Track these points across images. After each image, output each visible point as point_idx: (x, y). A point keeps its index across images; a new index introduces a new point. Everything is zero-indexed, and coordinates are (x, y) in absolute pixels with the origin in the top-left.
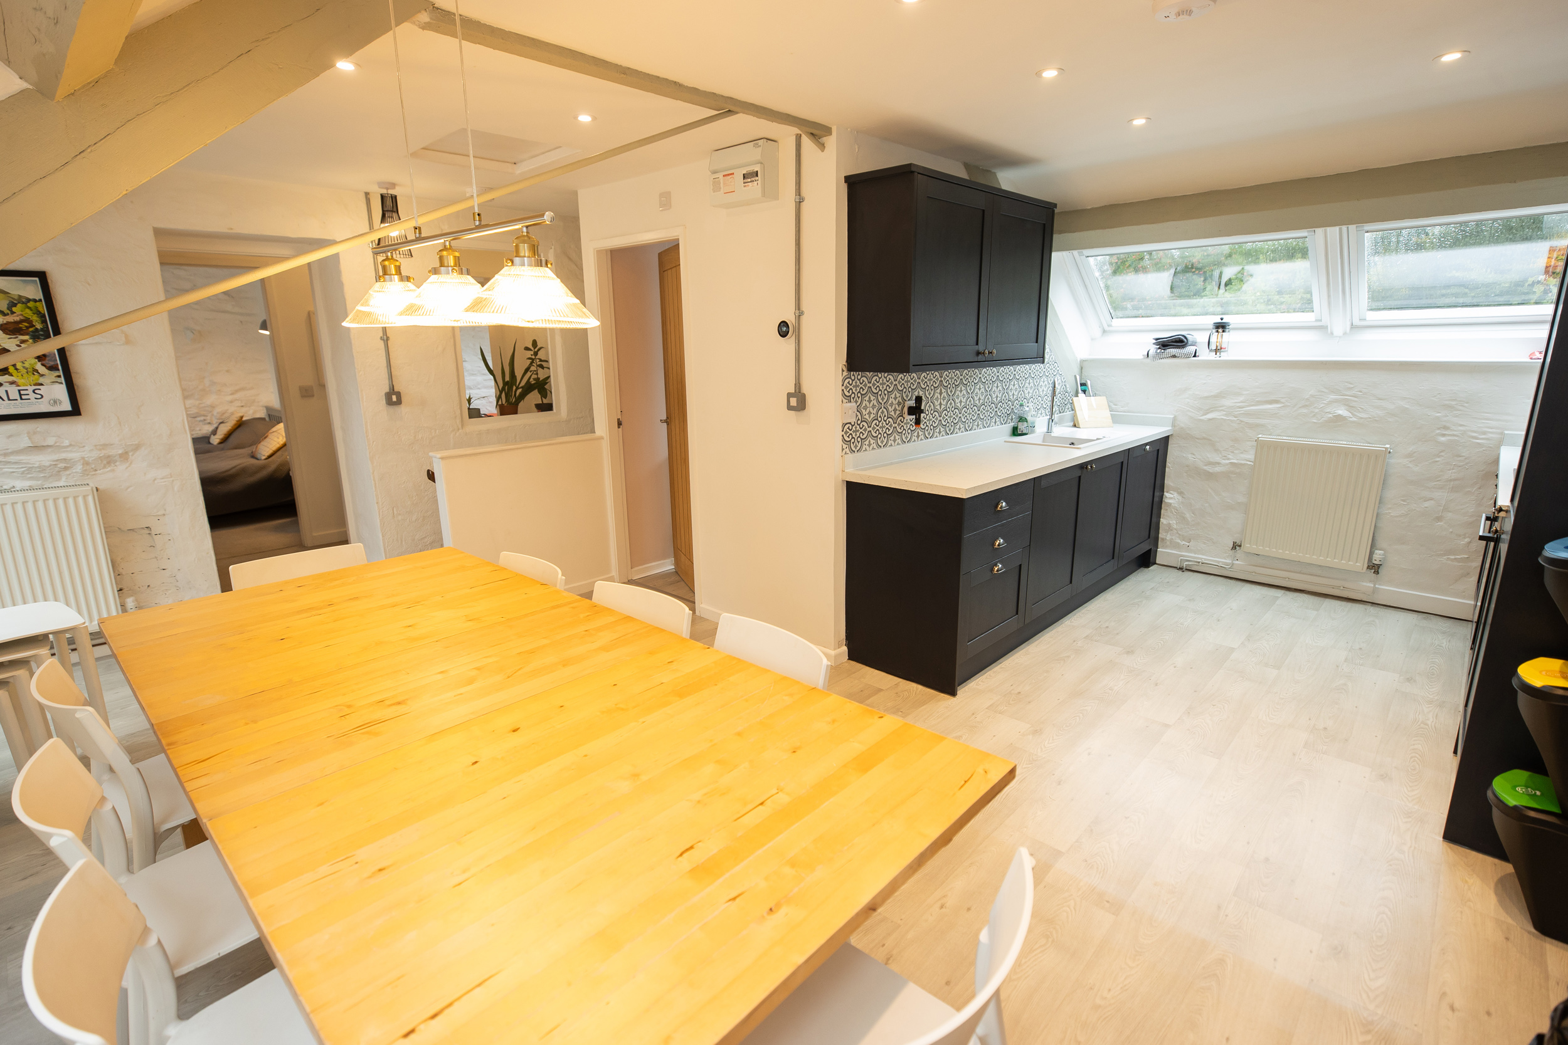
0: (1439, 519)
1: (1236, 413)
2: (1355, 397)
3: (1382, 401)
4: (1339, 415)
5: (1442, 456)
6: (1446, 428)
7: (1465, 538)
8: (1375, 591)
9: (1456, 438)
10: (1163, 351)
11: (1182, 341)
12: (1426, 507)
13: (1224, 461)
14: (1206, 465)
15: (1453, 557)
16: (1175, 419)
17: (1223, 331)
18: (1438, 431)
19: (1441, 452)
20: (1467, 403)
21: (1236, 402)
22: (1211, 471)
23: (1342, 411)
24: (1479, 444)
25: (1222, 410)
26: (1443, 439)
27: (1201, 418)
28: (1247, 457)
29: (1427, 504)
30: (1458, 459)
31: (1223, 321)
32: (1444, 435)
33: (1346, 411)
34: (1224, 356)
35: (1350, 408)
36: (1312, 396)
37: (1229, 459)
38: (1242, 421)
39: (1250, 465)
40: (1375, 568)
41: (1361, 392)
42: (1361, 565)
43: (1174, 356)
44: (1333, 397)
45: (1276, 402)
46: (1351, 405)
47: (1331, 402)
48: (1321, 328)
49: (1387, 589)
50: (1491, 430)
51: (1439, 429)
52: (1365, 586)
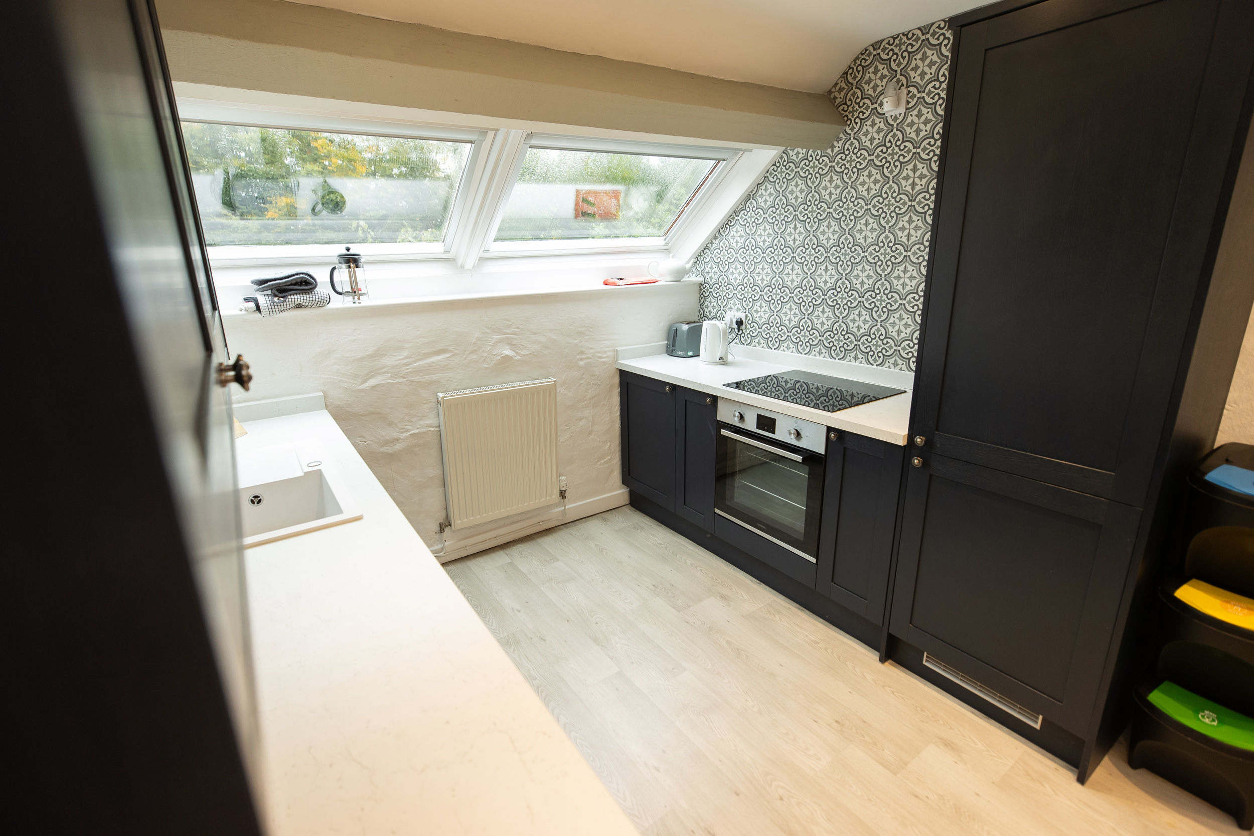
0: (590, 433)
1: (404, 373)
2: (515, 335)
3: (536, 335)
4: (507, 356)
5: (584, 378)
6: (582, 353)
7: (607, 443)
8: (564, 512)
9: (590, 360)
10: (282, 299)
11: (307, 283)
12: (581, 426)
13: (402, 435)
14: (382, 446)
15: (603, 461)
16: (325, 396)
17: (357, 267)
18: (578, 357)
19: (582, 375)
20: (592, 328)
21: (400, 359)
22: (390, 452)
23: (508, 352)
24: (604, 362)
25: (385, 372)
26: (582, 363)
27: (360, 387)
28: (428, 422)
29: (581, 423)
30: (594, 378)
31: (351, 252)
32: (582, 359)
33: (510, 351)
34: (365, 302)
35: (513, 346)
36: (478, 339)
37: (408, 431)
38: (412, 381)
39: (433, 431)
40: (562, 494)
41: (518, 328)
42: (556, 496)
43: (299, 306)
44: (496, 337)
45: (444, 351)
46: (513, 343)
47: (496, 343)
48: (448, 260)
49: (574, 506)
50: (608, 349)
51: (578, 354)
52: (558, 513)
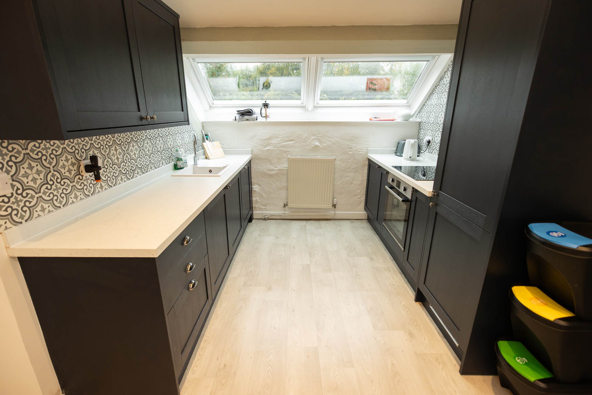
0: (351, 184)
1: (278, 146)
2: (321, 137)
3: (330, 138)
4: (317, 145)
5: (351, 159)
6: (351, 148)
7: (359, 190)
8: (335, 214)
9: (354, 152)
10: (242, 117)
11: (250, 112)
12: (347, 180)
13: (275, 168)
14: (268, 171)
15: (356, 197)
16: (252, 151)
17: (267, 108)
18: (349, 150)
19: (350, 158)
20: (357, 138)
21: (277, 141)
22: (271, 174)
23: (317, 144)
24: (361, 154)
25: (272, 145)
26: (350, 153)
27: (264, 149)
28: (284, 166)
29: (348, 178)
30: (355, 160)
31: (266, 103)
32: (350, 151)
33: (319, 143)
34: (269, 120)
35: (320, 142)
36: (306, 137)
37: (277, 167)
38: (280, 150)
39: (286, 169)
40: (334, 206)
41: (323, 135)
42: (330, 206)
43: (248, 120)
44: (313, 137)
45: (293, 140)
46: (320, 140)
47: (313, 140)
48: (303, 107)
49: (339, 213)
50: (364, 148)
51: (349, 149)
52: (331, 213)
